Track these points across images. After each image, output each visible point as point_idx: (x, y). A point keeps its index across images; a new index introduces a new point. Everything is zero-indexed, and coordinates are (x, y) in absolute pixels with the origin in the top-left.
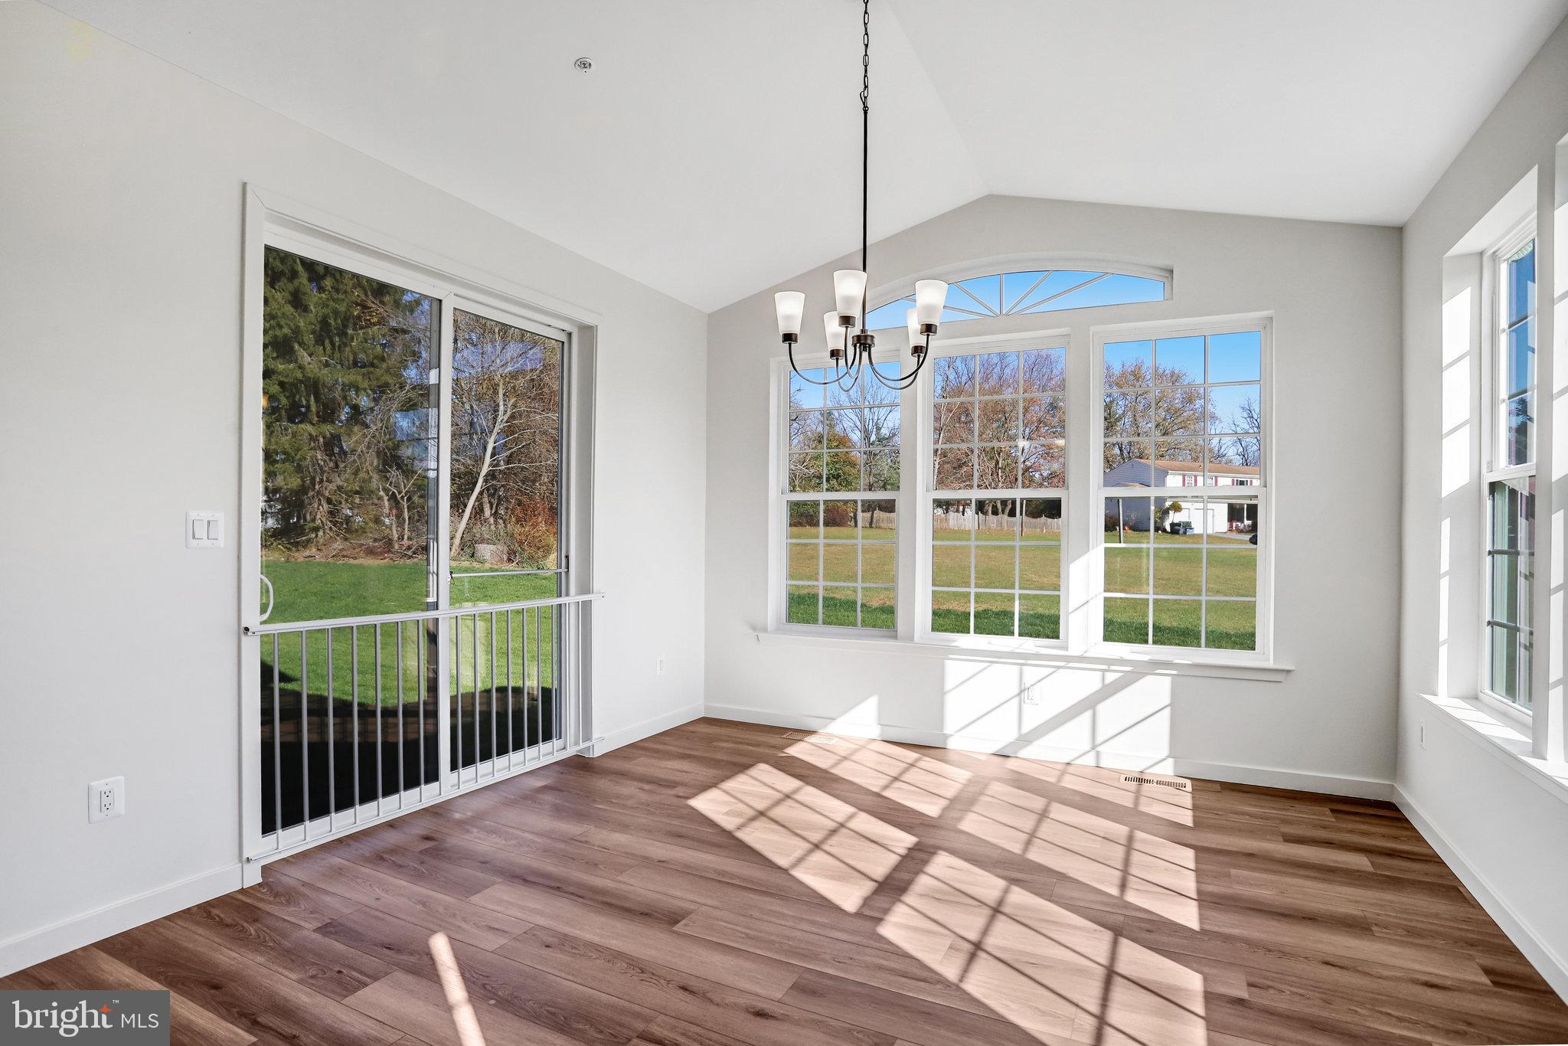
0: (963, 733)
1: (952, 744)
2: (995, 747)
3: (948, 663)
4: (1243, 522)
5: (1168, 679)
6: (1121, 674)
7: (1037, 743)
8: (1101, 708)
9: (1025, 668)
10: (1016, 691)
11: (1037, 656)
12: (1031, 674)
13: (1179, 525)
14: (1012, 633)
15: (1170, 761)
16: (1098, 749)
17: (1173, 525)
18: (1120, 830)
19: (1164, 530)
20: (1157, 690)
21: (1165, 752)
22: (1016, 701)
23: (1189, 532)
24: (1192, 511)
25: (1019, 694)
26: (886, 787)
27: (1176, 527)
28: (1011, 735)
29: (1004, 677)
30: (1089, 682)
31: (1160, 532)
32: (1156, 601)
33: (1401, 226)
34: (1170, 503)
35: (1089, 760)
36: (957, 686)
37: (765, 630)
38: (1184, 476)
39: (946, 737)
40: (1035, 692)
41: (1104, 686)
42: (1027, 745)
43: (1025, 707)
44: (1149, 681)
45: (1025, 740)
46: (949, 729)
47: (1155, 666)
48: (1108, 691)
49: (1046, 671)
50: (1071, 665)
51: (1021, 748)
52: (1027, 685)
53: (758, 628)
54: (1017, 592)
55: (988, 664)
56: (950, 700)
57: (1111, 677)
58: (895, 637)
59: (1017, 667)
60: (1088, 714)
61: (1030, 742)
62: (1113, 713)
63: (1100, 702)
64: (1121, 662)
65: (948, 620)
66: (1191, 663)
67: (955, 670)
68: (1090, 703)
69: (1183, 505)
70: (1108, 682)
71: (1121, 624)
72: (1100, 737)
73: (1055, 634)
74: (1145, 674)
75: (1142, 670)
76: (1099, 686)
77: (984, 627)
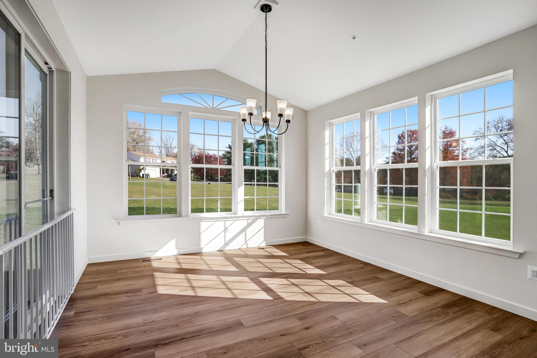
0: (206, 246)
1: (204, 251)
2: (217, 249)
3: (201, 223)
4: (164, 174)
5: (263, 220)
6: (252, 220)
7: (230, 244)
8: (247, 230)
9: (226, 222)
10: (223, 229)
11: (228, 217)
12: (228, 223)
13: (145, 175)
14: (218, 211)
15: (265, 242)
16: (247, 243)
17: (143, 175)
19: (140, 177)
20: (260, 223)
21: (263, 240)
22: (223, 232)
23: (149, 177)
24: (149, 170)
25: (224, 230)
28: (222, 243)
29: (220, 225)
30: (244, 223)
31: (139, 177)
33: (307, 110)
34: (142, 167)
35: (245, 246)
36: (204, 231)
37: (122, 219)
39: (201, 249)
40: (229, 229)
42: (227, 246)
43: (226, 234)
44: (259, 220)
45: (226, 244)
46: (202, 246)
48: (249, 225)
49: (232, 222)
51: (226, 247)
52: (227, 227)
53: (118, 221)
54: (219, 198)
55: (215, 222)
56: (203, 236)
57: (250, 221)
58: (180, 216)
59: (224, 222)
60: (244, 233)
62: (250, 231)
63: (247, 229)
65: (197, 210)
66: (259, 215)
67: (204, 225)
68: (244, 230)
69: (147, 168)
70: (249, 222)
71: (249, 206)
72: (247, 239)
73: (230, 210)
74: (258, 219)
75: (257, 218)
76: (246, 224)
77: (209, 210)
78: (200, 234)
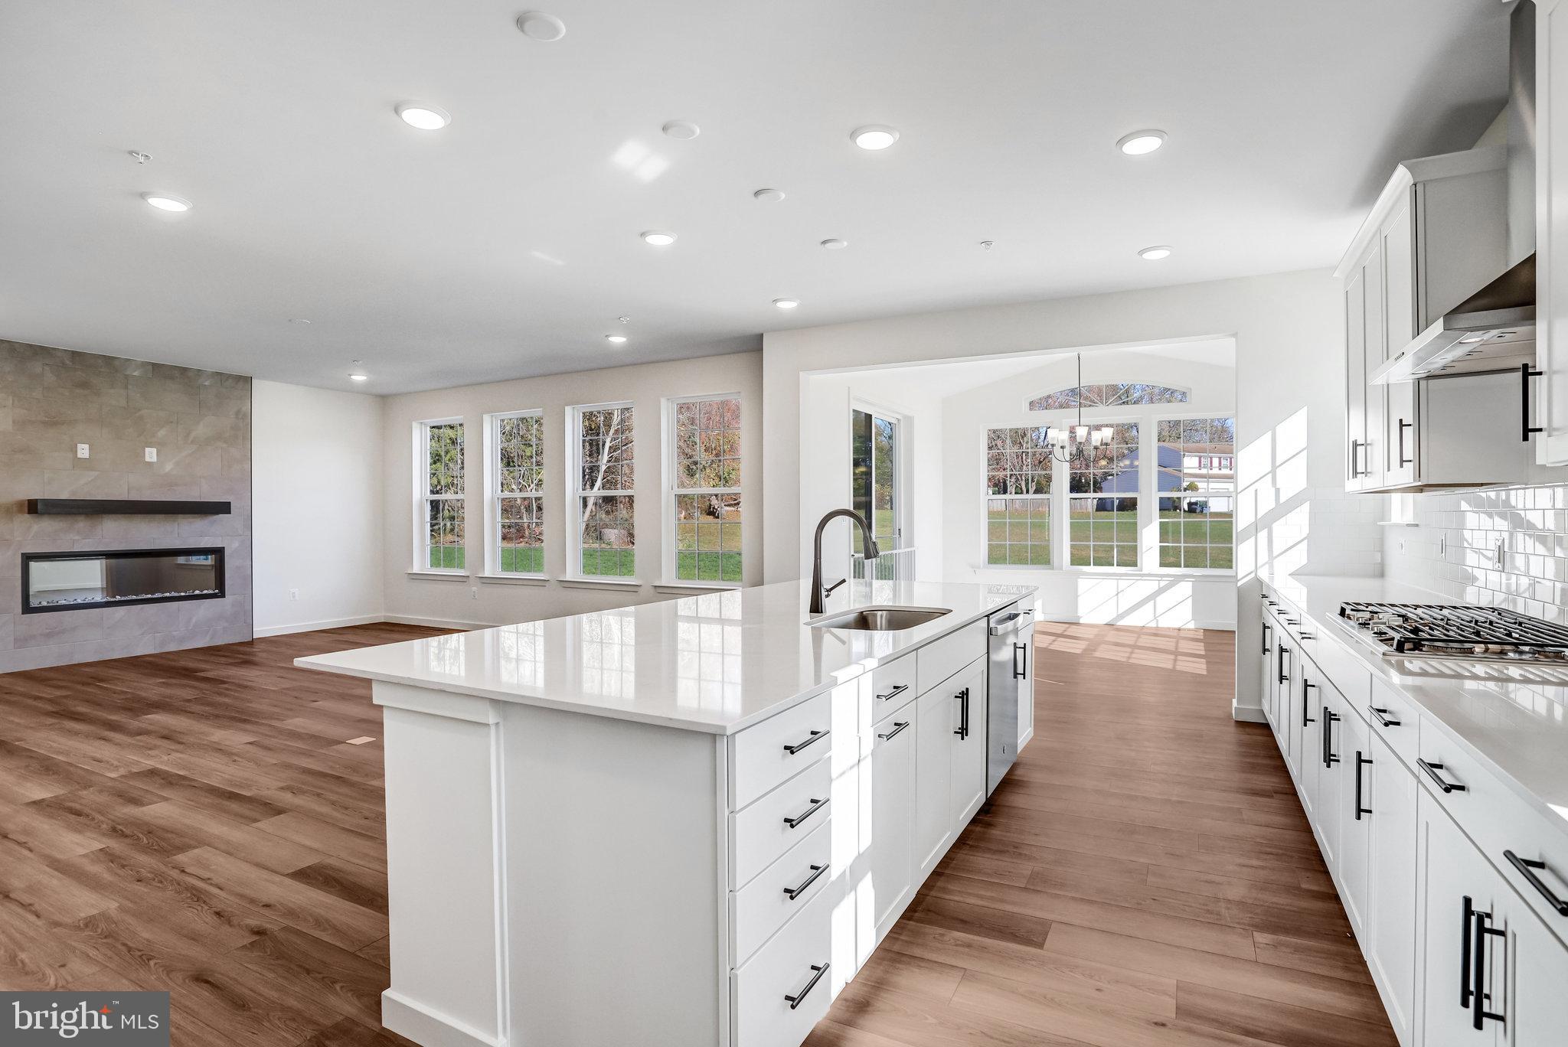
0: (1088, 615)
1: (1083, 621)
2: (1106, 621)
3: (1079, 580)
5: (1191, 583)
6: (1168, 582)
7: (1128, 617)
8: (1158, 599)
9: (1120, 581)
10: (1115, 592)
11: (1126, 575)
12: (1123, 584)
13: (1196, 504)
14: (1113, 565)
15: (1193, 622)
16: (1158, 620)
17: (1190, 504)
18: (1172, 657)
20: (1185, 588)
21: (1191, 618)
22: (1115, 597)
23: (1203, 511)
25: (1117, 594)
26: (1054, 641)
27: (1194, 506)
28: (1114, 614)
29: (1110, 585)
30: (1152, 586)
32: (1184, 547)
35: (1153, 624)
36: (1085, 592)
37: (979, 568)
38: (1200, 458)
39: (1079, 618)
40: (1125, 592)
42: (1122, 619)
43: (1120, 600)
44: (1183, 584)
46: (1080, 614)
47: (1184, 577)
48: (1161, 591)
49: (1131, 582)
50: (1145, 578)
52: (1121, 590)
53: (975, 568)
54: (1115, 544)
55: (1101, 580)
56: (1081, 599)
57: (1163, 584)
58: (1053, 569)
59: (1116, 581)
60: (1152, 602)
61: (1124, 617)
62: (1164, 601)
63: (1157, 596)
64: (1168, 576)
65: (1078, 559)
67: (1083, 584)
68: (1153, 597)
69: (1200, 485)
70: (1161, 586)
71: (1168, 558)
72: (1158, 612)
73: (1135, 564)
74: (1180, 581)
75: (1179, 579)
76: (1157, 588)
77: (1098, 562)
78: (1077, 596)
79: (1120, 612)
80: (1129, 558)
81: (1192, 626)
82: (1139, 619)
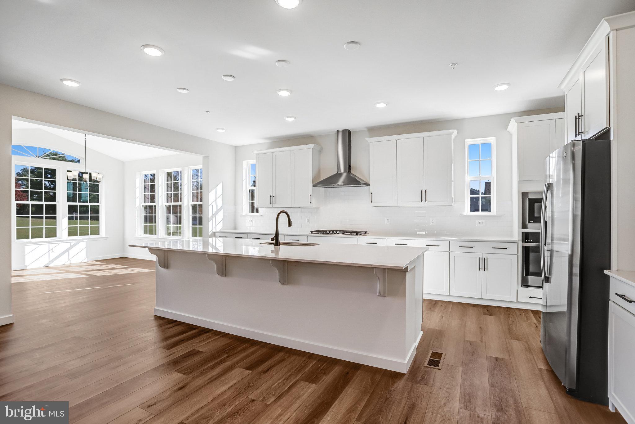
1: (28, 267)
2: (43, 265)
5: (85, 243)
6: (75, 243)
7: (55, 262)
8: (70, 251)
9: (50, 245)
10: (48, 251)
11: (51, 241)
12: (52, 246)
14: (44, 237)
16: (70, 260)
20: (82, 245)
21: (86, 257)
22: (48, 253)
25: (49, 251)
28: (47, 261)
29: (45, 247)
30: (65, 246)
32: (79, 227)
35: (68, 263)
39: (26, 266)
40: (53, 250)
41: (71, 246)
43: (50, 254)
44: (81, 243)
46: (27, 264)
48: (71, 247)
49: (56, 244)
50: (64, 242)
51: (51, 263)
52: (51, 249)
54: (44, 226)
55: (39, 245)
57: (72, 244)
59: (48, 245)
60: (67, 253)
61: (53, 262)
62: (72, 252)
64: (73, 240)
65: (23, 236)
68: (67, 250)
70: (71, 245)
71: (72, 232)
72: (70, 257)
73: (55, 236)
75: (80, 241)
76: (68, 246)
77: (34, 237)
78: (25, 255)
79: (51, 260)
80: (52, 233)
81: (86, 261)
82: (62, 261)
